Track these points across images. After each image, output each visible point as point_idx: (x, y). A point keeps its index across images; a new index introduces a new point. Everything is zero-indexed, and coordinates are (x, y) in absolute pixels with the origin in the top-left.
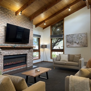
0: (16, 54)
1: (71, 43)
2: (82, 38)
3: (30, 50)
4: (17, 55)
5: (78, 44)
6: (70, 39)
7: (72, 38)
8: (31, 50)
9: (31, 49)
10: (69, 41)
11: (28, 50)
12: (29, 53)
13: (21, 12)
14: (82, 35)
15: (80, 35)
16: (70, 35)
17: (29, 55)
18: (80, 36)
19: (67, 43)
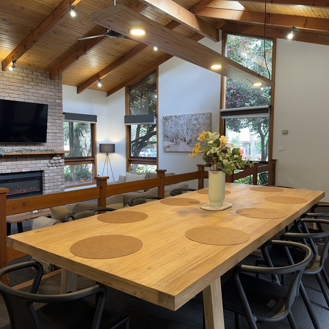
0: (10, 171)
1: (172, 141)
2: (198, 126)
3: (52, 161)
4: (12, 174)
5: (188, 144)
6: (172, 130)
7: (176, 125)
8: (57, 161)
9: (55, 158)
10: (169, 134)
11: (47, 161)
12: (51, 168)
13: (14, 62)
14: (200, 120)
15: (195, 120)
16: (171, 117)
17: (51, 175)
18: (195, 122)
19: (164, 140)
